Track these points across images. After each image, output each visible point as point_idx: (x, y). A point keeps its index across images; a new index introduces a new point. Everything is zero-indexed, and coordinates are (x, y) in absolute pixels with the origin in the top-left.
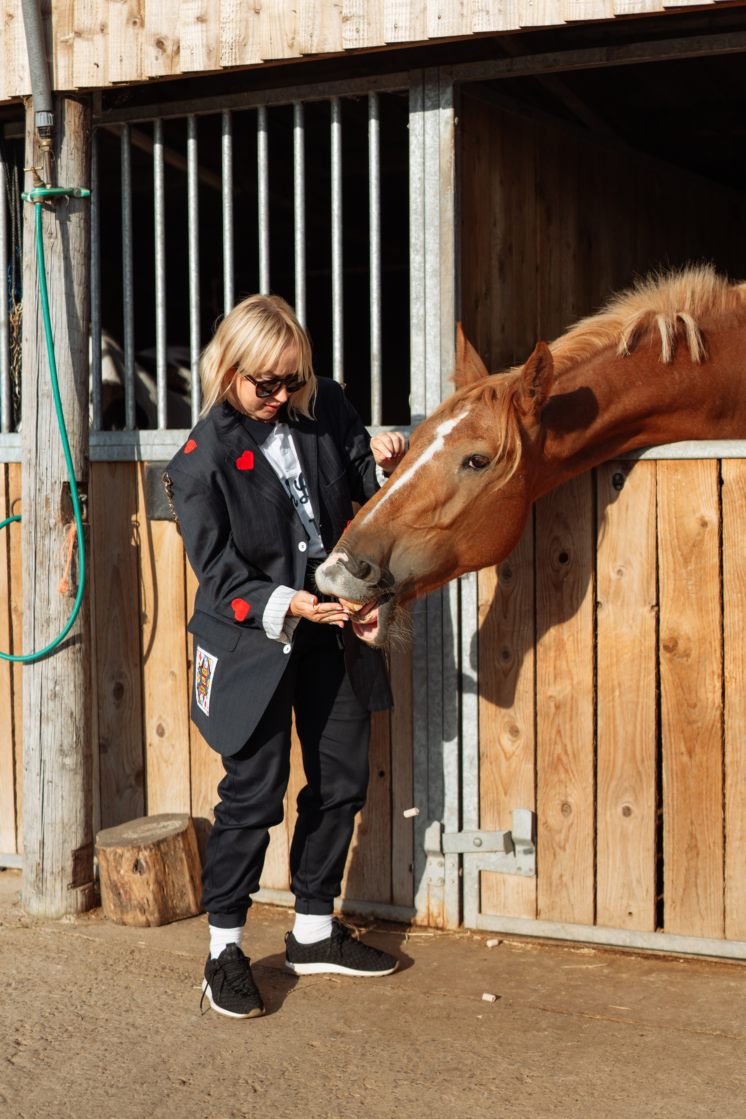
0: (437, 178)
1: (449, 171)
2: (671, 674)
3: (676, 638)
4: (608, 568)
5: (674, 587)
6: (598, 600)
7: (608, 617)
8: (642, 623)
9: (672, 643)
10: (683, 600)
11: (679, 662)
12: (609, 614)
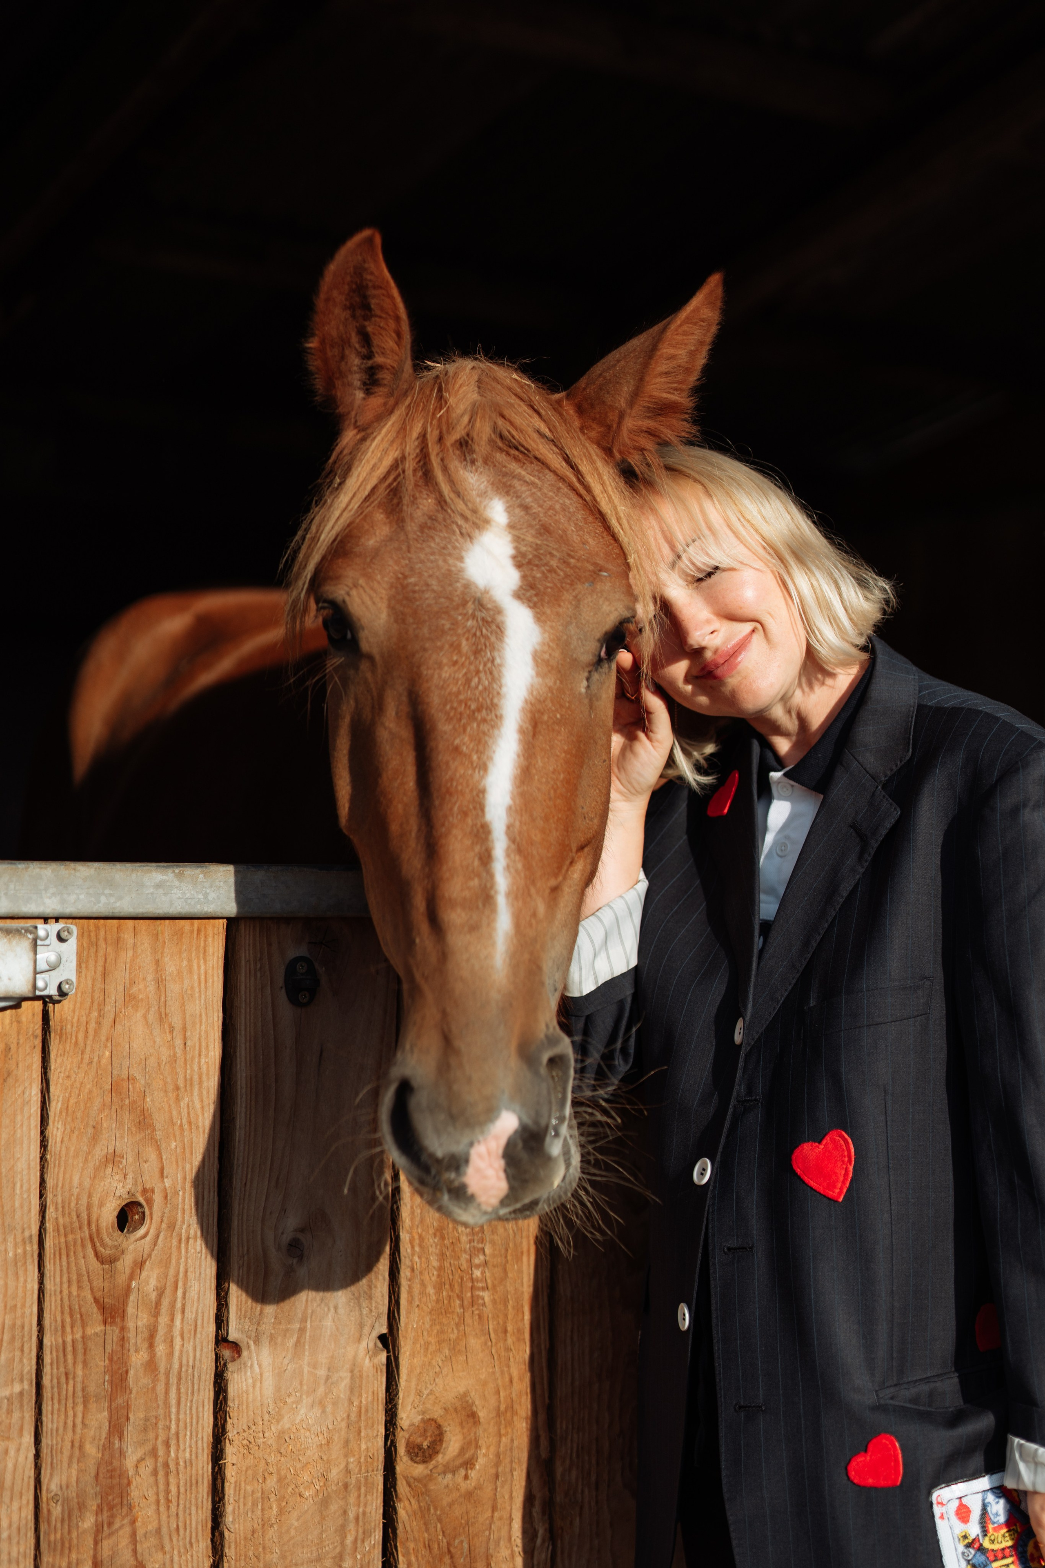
2: (425, 1524)
3: (439, 1420)
4: (262, 1239)
5: (439, 1276)
6: (230, 1338)
7: (258, 1385)
8: (352, 1390)
9: (429, 1434)
10: (459, 1310)
11: (447, 1486)
12: (261, 1375)
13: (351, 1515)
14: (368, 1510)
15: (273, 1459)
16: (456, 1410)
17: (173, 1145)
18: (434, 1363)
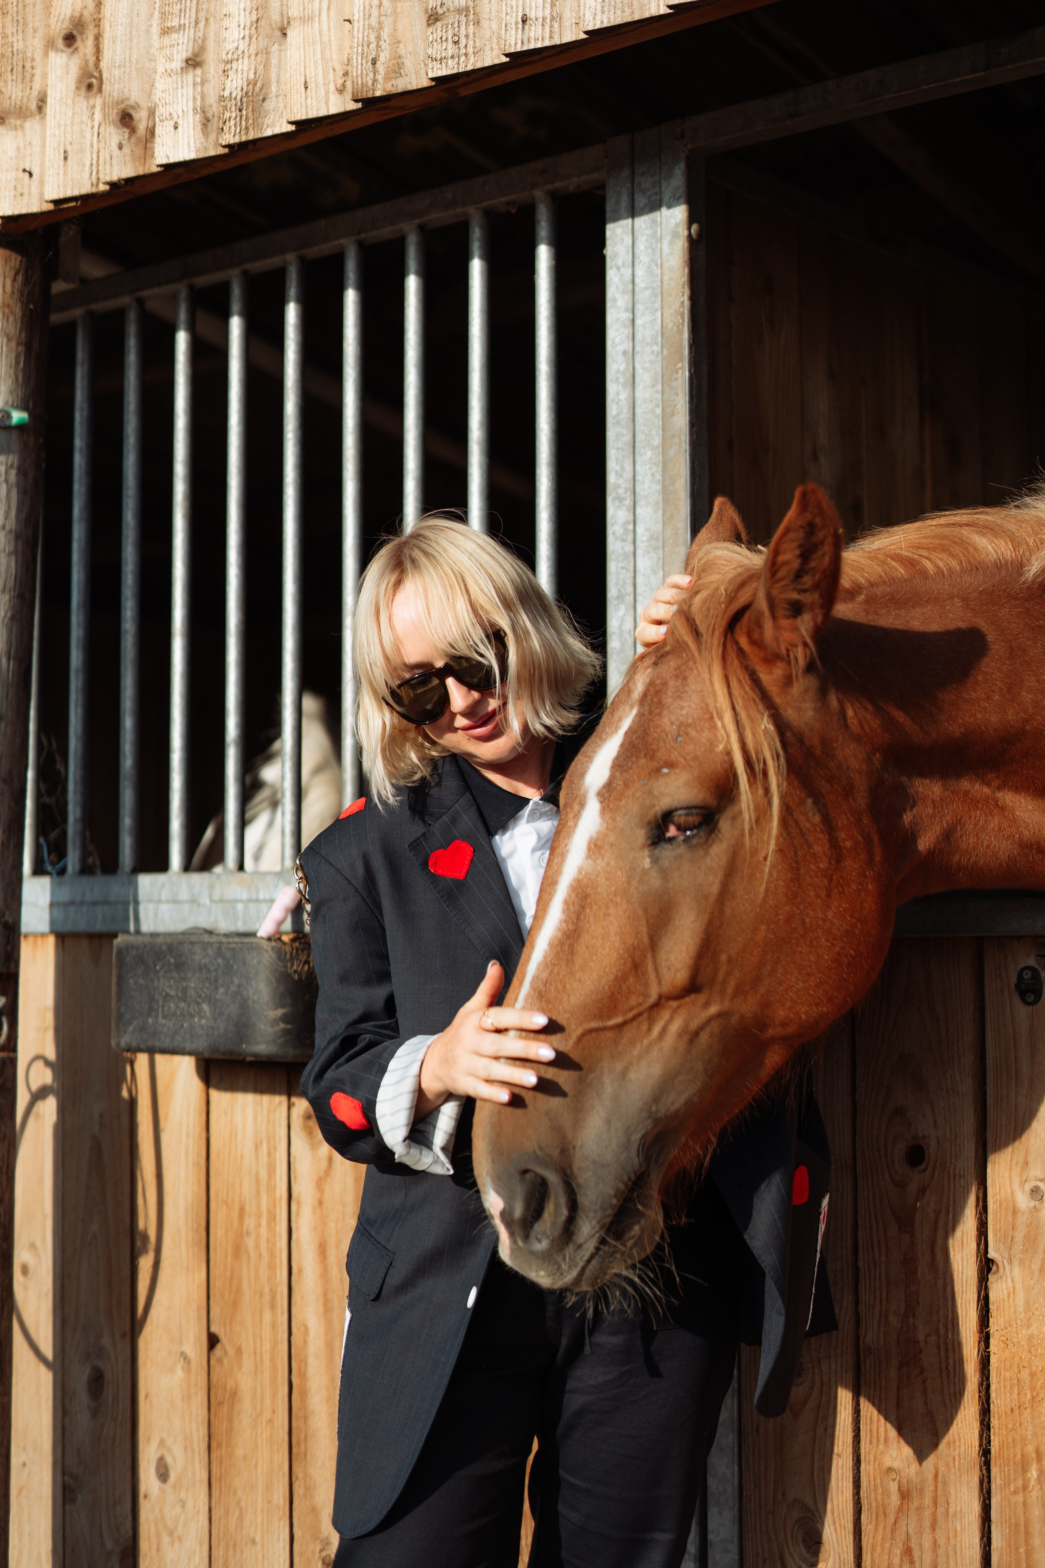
0: (656, 348)
1: (680, 332)
6: (990, 1258)
7: (1012, 1295)
12: (1014, 1289)
15: (1025, 1356)
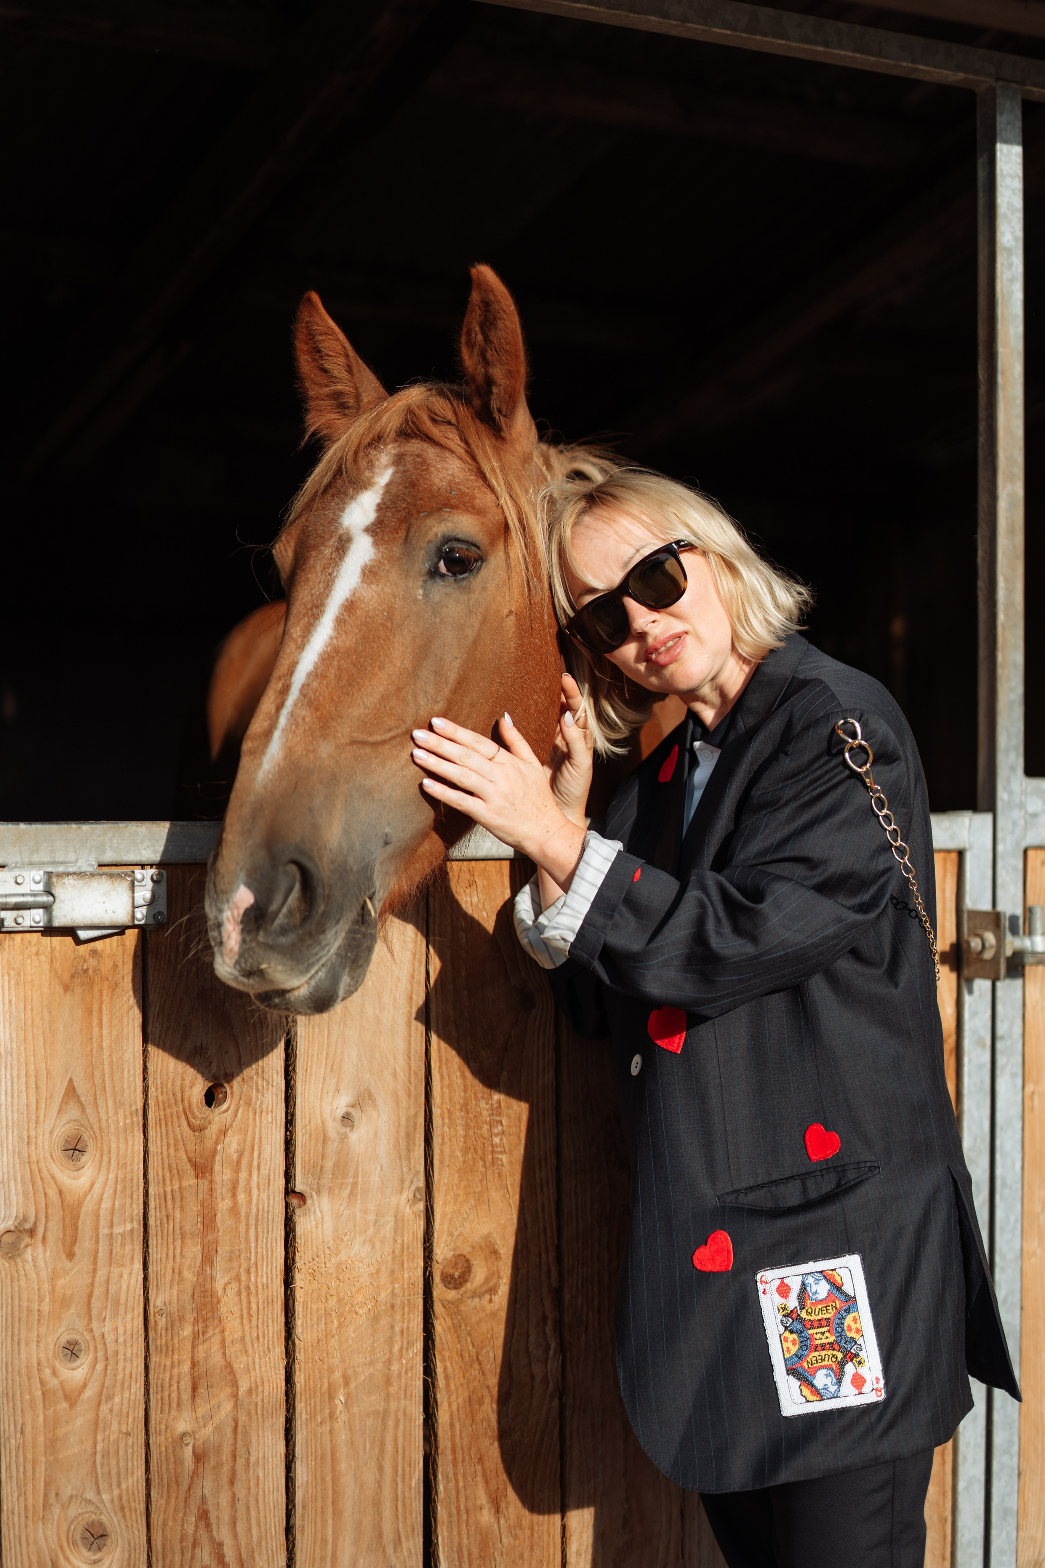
2: (458, 1337)
3: (468, 1256)
4: (321, 1113)
5: (465, 1142)
6: (297, 1190)
7: (320, 1226)
8: (396, 1231)
9: (459, 1267)
10: (483, 1170)
11: (475, 1308)
12: (322, 1219)
13: (397, 1329)
14: (411, 1325)
15: (333, 1284)
16: (481, 1248)
17: (248, 1039)
18: (462, 1210)
